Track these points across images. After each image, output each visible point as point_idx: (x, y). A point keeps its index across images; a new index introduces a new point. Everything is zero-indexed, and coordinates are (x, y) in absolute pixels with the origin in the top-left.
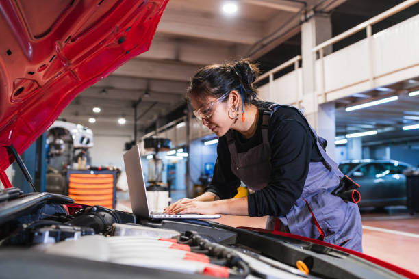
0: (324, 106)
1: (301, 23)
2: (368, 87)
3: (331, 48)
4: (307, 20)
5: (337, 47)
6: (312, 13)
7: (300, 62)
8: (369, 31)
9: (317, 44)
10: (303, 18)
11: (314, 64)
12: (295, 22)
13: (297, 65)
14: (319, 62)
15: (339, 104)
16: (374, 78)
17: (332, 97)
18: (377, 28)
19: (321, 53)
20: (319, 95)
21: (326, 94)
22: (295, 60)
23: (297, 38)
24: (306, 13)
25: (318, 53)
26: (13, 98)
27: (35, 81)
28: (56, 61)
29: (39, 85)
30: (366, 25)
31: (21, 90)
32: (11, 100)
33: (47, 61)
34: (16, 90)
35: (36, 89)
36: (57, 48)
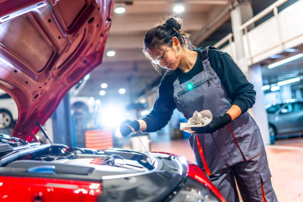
0: (252, 67)
1: (230, 11)
2: (279, 50)
3: (253, 25)
4: (234, 8)
5: (257, 24)
6: (236, 3)
7: (233, 39)
8: (276, 11)
9: (243, 22)
10: (231, 7)
11: (242, 38)
12: (226, 11)
13: (231, 40)
14: (245, 37)
15: (263, 64)
16: (283, 44)
17: (256, 60)
18: (280, 8)
19: (246, 30)
20: (248, 60)
21: (252, 59)
22: (229, 37)
23: (229, 21)
24: (233, 3)
25: (243, 30)
26: (34, 100)
27: (43, 90)
28: (52, 79)
29: (46, 92)
30: (273, 7)
31: (37, 95)
32: (33, 101)
33: (47, 81)
34: (35, 96)
35: (45, 94)
36: (51, 74)
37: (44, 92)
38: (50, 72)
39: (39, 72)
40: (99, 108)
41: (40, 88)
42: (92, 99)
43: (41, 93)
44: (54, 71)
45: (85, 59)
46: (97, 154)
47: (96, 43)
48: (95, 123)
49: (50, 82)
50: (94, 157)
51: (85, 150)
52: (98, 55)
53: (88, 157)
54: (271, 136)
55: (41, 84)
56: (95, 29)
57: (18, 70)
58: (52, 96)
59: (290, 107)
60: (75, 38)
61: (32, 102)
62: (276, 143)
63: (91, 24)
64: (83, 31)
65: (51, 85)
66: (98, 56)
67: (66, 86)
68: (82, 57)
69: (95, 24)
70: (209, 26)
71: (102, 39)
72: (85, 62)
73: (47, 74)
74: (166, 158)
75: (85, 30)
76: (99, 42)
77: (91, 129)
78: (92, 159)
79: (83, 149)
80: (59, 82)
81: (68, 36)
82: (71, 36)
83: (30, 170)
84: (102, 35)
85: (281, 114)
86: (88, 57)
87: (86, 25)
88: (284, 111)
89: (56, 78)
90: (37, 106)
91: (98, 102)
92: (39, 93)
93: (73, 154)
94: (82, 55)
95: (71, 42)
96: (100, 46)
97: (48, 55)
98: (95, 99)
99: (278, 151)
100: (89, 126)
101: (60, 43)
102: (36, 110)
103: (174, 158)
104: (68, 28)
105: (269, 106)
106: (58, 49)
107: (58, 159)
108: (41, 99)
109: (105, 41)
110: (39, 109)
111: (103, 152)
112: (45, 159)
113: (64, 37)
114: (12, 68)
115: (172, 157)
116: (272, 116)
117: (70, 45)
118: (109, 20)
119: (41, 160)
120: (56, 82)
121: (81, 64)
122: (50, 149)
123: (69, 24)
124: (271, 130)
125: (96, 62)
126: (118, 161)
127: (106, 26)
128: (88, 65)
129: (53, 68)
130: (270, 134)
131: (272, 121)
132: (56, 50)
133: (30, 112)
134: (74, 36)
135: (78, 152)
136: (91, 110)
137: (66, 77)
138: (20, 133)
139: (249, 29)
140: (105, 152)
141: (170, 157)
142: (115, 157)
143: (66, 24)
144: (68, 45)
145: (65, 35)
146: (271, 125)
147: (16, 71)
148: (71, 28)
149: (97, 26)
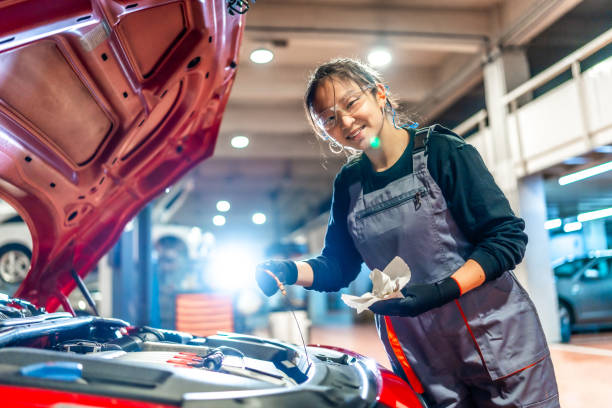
0: (526, 180)
1: (483, 65)
2: (582, 148)
3: (530, 96)
4: (491, 61)
5: (537, 93)
6: (496, 51)
7: (487, 122)
8: (576, 70)
9: (509, 89)
10: (484, 58)
11: (505, 123)
12: (475, 65)
13: (483, 124)
14: (512, 119)
15: (548, 175)
16: (591, 135)
17: (534, 166)
18: (585, 64)
19: (514, 106)
20: (516, 165)
21: (525, 163)
22: (479, 117)
23: (480, 87)
24: (488, 50)
25: (509, 106)
26: (67, 223)
27: (88, 204)
28: (107, 182)
29: (94, 208)
30: (571, 60)
31: (74, 215)
32: (65, 225)
33: (96, 184)
34: (69, 215)
35: (91, 211)
36: (106, 170)
37: (89, 208)
38: (103, 166)
39: (81, 165)
40: (209, 250)
41: (82, 197)
42: (196, 231)
43: (84, 210)
44: (113, 166)
45: (180, 143)
46: (189, 343)
47: (203, 111)
48: (200, 280)
49: (103, 186)
50: (181, 350)
51: (165, 334)
52: (207, 137)
53: (168, 349)
54: (562, 325)
55: (85, 191)
56: (203, 83)
57: (33, 157)
58: (106, 216)
59: (603, 266)
60: (158, 97)
61: (63, 226)
62: (575, 339)
63: (193, 72)
64: (177, 85)
65: (106, 195)
66: (205, 140)
67: (136, 197)
68: (174, 139)
69: (201, 71)
70: (439, 95)
71: (216, 105)
72: (179, 149)
73: (97, 170)
74: (335, 360)
75: (182, 83)
76: (209, 110)
77: (190, 292)
78: (177, 354)
79: (161, 331)
80: (123, 188)
81: (144, 92)
82: (151, 93)
83: (26, 370)
84: (216, 96)
85: (584, 279)
86: (185, 141)
87: (182, 73)
88: (591, 273)
89: (116, 181)
90: (75, 235)
91: (209, 237)
92: (79, 209)
93: (138, 341)
94: (172, 135)
95: (150, 107)
96: (211, 118)
97: (101, 130)
98: (204, 232)
99: (577, 358)
100: (185, 285)
101: (128, 105)
102: (71, 244)
103: (354, 360)
104: (145, 77)
105: (559, 261)
106: (122, 118)
107: (103, 350)
108: (83, 222)
109: (221, 109)
110: (79, 243)
111: (203, 340)
112: (72, 349)
113: (135, 94)
114: (21, 153)
115: (350, 358)
116: (565, 283)
117: (149, 112)
118: (232, 65)
119: (65, 349)
120: (117, 187)
121: (171, 154)
122: (92, 328)
123: (147, 69)
124: (563, 311)
125: (201, 151)
126: (229, 361)
127: (225, 78)
128: (185, 156)
129: (111, 159)
130: (562, 319)
131: (565, 294)
132: (117, 121)
133: (58, 248)
134: (156, 93)
135: (150, 336)
136: (193, 254)
137: (138, 179)
138: (35, 292)
139: (521, 102)
140: (207, 340)
141: (345, 357)
142: (225, 352)
143: (140, 68)
144: (145, 111)
145: (138, 91)
146: (564, 302)
147: (28, 159)
148: (152, 77)
149: (207, 76)
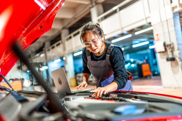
1: (90, 8)
2: (120, 32)
3: (104, 18)
4: (93, 7)
5: (106, 17)
6: (94, 4)
8: (118, 10)
9: (99, 15)
10: (91, 6)
12: (88, 8)
16: (122, 29)
18: (121, 9)
19: (100, 20)
23: (89, 14)
24: (92, 4)
31: (8, 51)
33: (18, 39)
34: (6, 52)
67: (25, 45)
72: (41, 27)
139: (102, 19)
